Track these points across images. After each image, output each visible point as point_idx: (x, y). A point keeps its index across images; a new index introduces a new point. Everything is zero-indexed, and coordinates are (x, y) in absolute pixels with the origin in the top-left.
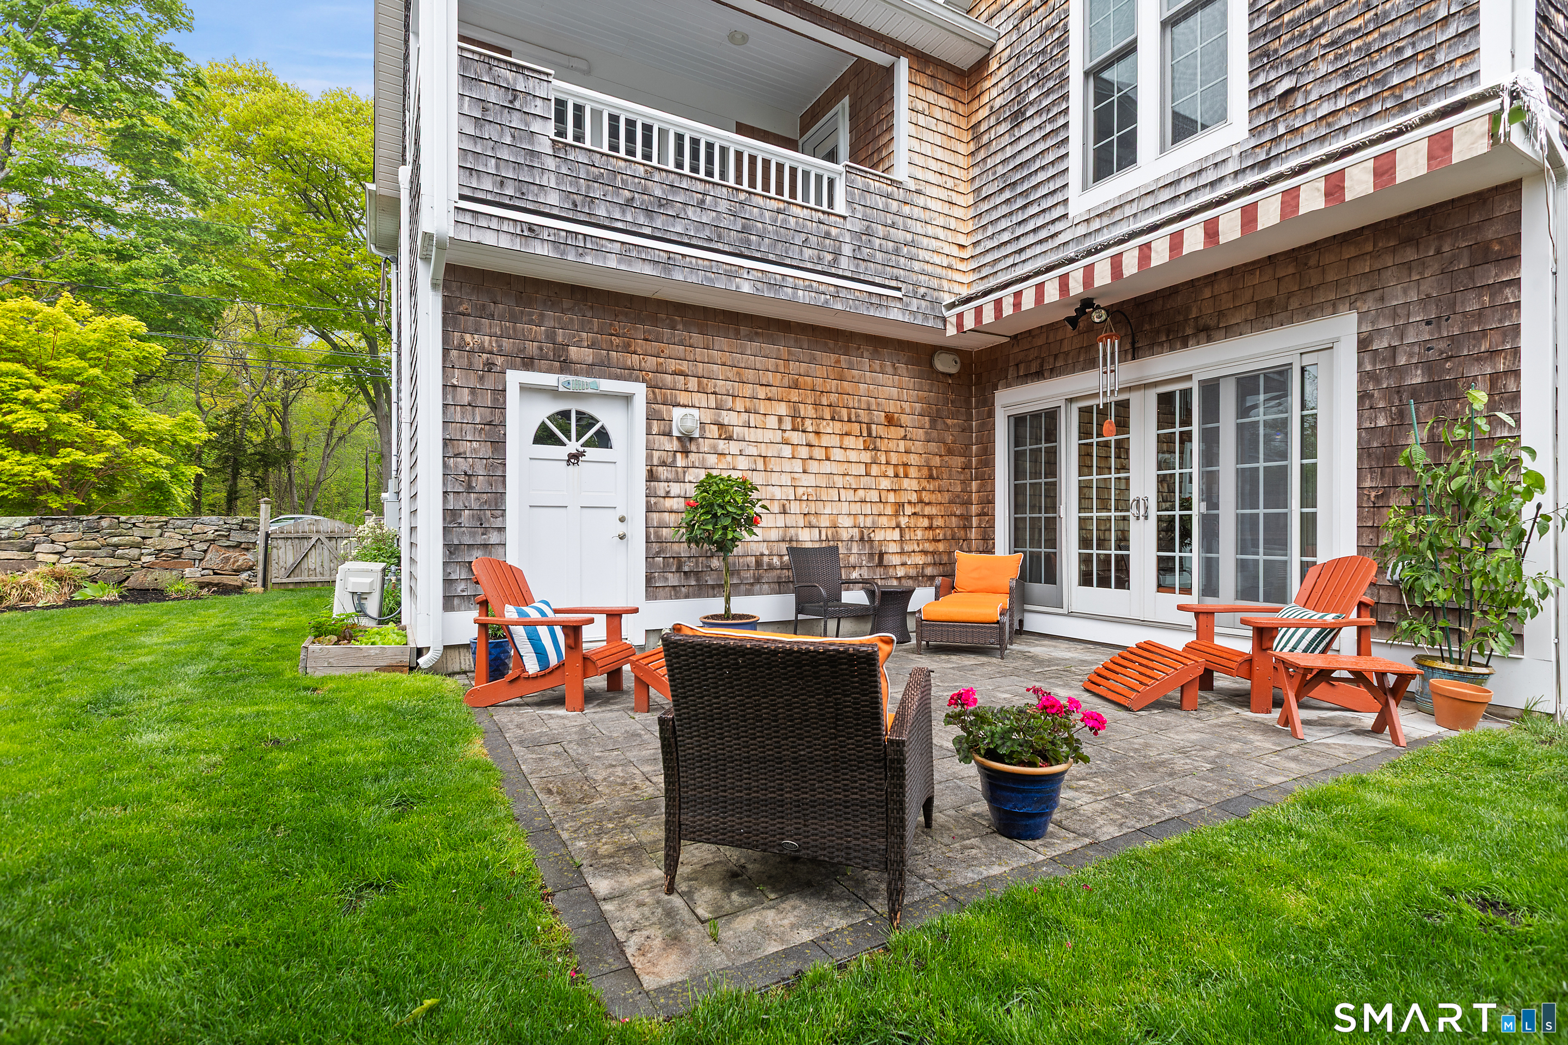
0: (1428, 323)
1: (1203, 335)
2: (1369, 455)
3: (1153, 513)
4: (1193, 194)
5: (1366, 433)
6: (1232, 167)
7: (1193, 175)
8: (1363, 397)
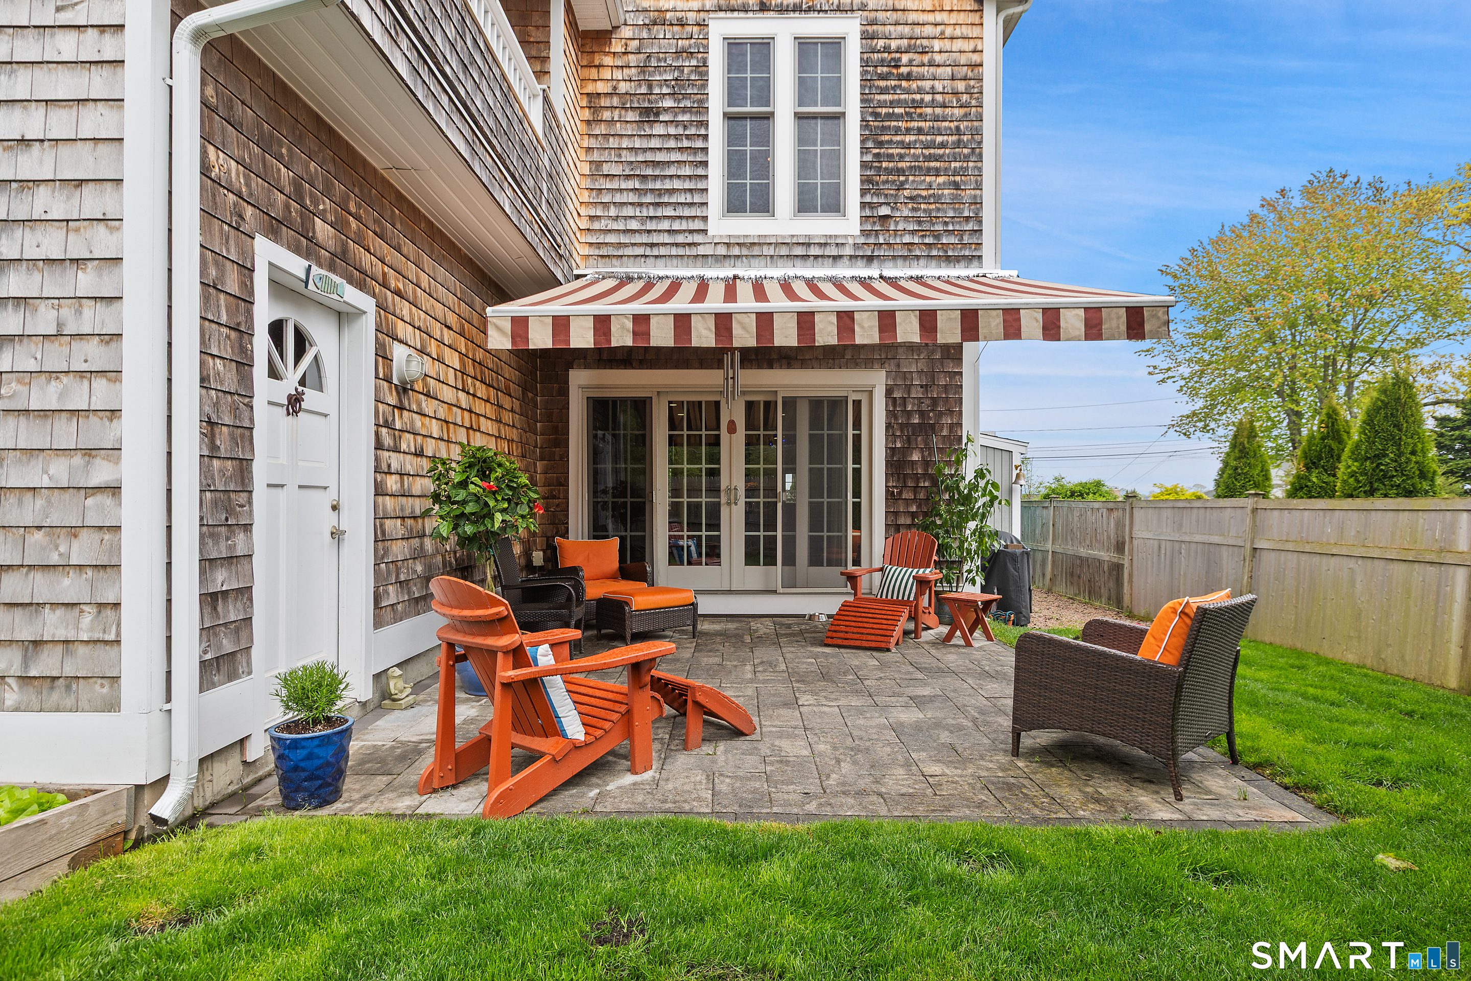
0: (922, 386)
1: (784, 361)
2: (892, 465)
3: (742, 501)
4: (820, 259)
5: (891, 451)
6: (848, 251)
7: (820, 244)
8: (888, 426)
